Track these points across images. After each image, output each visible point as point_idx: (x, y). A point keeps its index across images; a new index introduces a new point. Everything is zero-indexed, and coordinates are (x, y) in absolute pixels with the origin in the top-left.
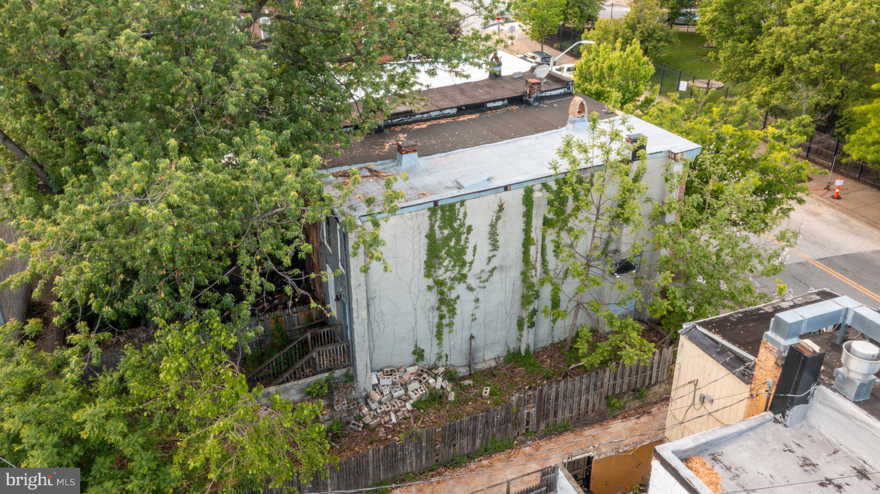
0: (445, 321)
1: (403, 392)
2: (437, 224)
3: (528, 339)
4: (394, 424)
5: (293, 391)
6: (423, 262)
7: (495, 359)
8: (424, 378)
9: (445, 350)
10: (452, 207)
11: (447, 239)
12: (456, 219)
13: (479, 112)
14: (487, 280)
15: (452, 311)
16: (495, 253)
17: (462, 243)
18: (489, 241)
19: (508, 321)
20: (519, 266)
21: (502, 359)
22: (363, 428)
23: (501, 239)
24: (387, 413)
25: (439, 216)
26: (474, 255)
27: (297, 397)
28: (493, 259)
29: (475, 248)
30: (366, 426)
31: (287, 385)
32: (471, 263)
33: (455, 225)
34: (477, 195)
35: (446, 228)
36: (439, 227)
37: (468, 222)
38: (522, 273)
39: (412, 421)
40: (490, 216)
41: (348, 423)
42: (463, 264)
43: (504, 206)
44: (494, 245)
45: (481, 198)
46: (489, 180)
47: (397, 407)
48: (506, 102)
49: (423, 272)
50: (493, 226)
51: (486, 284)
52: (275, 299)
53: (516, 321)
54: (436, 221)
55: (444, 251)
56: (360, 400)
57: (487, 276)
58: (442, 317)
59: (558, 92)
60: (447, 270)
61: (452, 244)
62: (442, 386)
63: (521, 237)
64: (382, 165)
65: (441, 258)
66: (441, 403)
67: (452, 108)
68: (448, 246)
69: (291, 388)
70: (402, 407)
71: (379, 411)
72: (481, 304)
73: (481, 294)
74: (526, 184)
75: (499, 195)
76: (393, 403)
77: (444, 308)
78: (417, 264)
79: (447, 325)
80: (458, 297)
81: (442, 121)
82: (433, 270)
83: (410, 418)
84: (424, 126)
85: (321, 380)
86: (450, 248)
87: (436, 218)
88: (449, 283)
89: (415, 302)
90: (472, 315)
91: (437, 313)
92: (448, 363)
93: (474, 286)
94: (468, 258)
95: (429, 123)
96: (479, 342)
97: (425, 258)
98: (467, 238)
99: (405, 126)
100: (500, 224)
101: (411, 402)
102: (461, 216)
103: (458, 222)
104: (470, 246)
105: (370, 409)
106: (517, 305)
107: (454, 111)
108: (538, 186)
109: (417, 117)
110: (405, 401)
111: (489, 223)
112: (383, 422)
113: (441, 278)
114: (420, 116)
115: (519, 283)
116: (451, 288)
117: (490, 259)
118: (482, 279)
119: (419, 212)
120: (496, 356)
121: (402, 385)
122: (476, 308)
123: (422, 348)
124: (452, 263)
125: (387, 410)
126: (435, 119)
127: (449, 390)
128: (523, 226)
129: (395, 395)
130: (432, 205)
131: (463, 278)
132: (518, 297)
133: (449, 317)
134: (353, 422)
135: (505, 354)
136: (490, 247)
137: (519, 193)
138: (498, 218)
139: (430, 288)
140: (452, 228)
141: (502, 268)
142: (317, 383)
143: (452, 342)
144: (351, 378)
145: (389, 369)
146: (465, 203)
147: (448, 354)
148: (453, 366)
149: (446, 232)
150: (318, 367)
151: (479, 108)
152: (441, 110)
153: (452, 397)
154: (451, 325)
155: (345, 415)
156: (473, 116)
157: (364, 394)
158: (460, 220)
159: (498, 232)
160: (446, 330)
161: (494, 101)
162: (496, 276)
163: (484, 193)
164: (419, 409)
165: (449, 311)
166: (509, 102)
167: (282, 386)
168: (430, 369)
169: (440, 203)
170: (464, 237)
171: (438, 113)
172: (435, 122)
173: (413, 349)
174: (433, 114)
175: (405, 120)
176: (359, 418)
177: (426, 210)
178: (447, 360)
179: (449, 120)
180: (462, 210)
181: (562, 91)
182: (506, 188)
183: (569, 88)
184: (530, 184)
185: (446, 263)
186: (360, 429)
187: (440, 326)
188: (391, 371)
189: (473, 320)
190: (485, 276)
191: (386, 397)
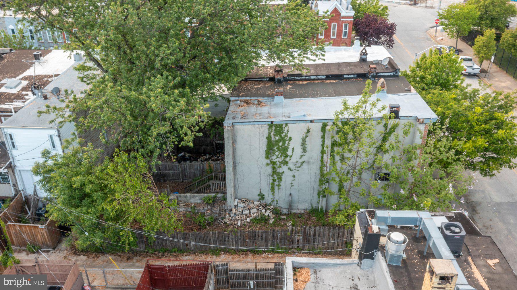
0: (276, 183)
1: (248, 212)
2: (272, 133)
3: (322, 203)
4: (238, 226)
5: (197, 198)
6: (264, 151)
7: (304, 209)
8: (260, 209)
9: (276, 198)
10: (280, 126)
11: (278, 142)
12: (283, 133)
13: (339, 79)
14: (299, 167)
15: (280, 179)
16: (305, 154)
17: (286, 145)
18: (301, 147)
19: (312, 192)
20: (319, 164)
21: (308, 210)
22: (224, 224)
23: (308, 147)
24: (237, 220)
25: (273, 129)
26: (293, 153)
27: (199, 201)
28: (304, 157)
29: (293, 149)
30: (225, 223)
31: (195, 194)
32: (291, 156)
33: (283, 135)
34: (295, 122)
35: (277, 136)
36: (274, 135)
37: (289, 135)
38: (320, 167)
39: (247, 227)
40: (302, 134)
41: (218, 219)
42: (287, 156)
43: (310, 130)
44: (304, 150)
45: (297, 124)
46: (304, 115)
47: (243, 219)
48: (356, 76)
49: (264, 155)
50: (304, 140)
51: (299, 169)
52: (220, 156)
53: (317, 192)
54: (272, 131)
55: (276, 147)
56: (227, 211)
57: (300, 165)
58: (274, 180)
59: (389, 74)
60: (277, 157)
61: (281, 144)
62: (268, 215)
63: (320, 148)
64: (266, 99)
65: (274, 150)
66: (265, 223)
67: (323, 75)
68: (278, 145)
69: (197, 196)
70: (245, 219)
71: (234, 218)
72: (296, 179)
73: (296, 174)
74: (323, 121)
75: (307, 124)
76: (242, 216)
77: (275, 176)
78: (261, 151)
79: (277, 185)
80: (283, 172)
81: (316, 82)
82: (270, 155)
83: (247, 225)
84: (305, 83)
85: (210, 196)
86: (279, 146)
87: (272, 130)
88: (278, 164)
89: (260, 170)
90: (291, 183)
91: (272, 178)
92: (278, 205)
93: (292, 168)
94: (289, 153)
95: (308, 82)
96: (295, 198)
97: (266, 149)
98: (288, 143)
99: (295, 82)
100: (307, 139)
101: (251, 218)
102: (286, 131)
103: (284, 134)
104: (291, 147)
105: (230, 216)
106: (318, 183)
107: (324, 77)
108: (330, 123)
109: (303, 77)
110: (248, 217)
111: (302, 137)
112: (233, 224)
113: (274, 161)
114: (305, 77)
115: (318, 172)
116: (280, 167)
117: (301, 156)
118: (297, 166)
119: (263, 125)
120: (305, 208)
121: (248, 209)
122: (293, 180)
123: (264, 193)
124: (280, 154)
125: (238, 218)
126: (313, 80)
127: (272, 217)
128: (322, 143)
129: (244, 212)
130: (270, 123)
131: (286, 163)
132: (318, 180)
133: (278, 182)
134: (220, 219)
135: (310, 208)
136: (302, 150)
137: (320, 125)
138: (307, 136)
139: (268, 164)
140: (281, 136)
141: (308, 162)
142: (208, 197)
143: (280, 195)
144: (225, 199)
145: (244, 200)
146: (288, 125)
147: (278, 200)
148: (280, 207)
149: (277, 138)
150: (212, 190)
151: (339, 77)
152: (316, 76)
153: (271, 221)
154: (279, 185)
155: (218, 215)
156: (334, 81)
157: (229, 208)
158: (285, 133)
159: (306, 143)
160: (276, 188)
161: (349, 75)
162: (305, 166)
163: (299, 122)
164: (253, 223)
165: (278, 178)
166: (357, 76)
167: (193, 194)
168: (266, 205)
169: (274, 123)
170: (287, 142)
171: (315, 77)
172: (312, 82)
173: (259, 193)
174: (312, 77)
175: (296, 78)
176: (223, 218)
177: (267, 125)
178: (277, 203)
179: (320, 81)
180: (286, 128)
181: (392, 74)
182: (311, 121)
183: (397, 73)
184: (326, 121)
185: (277, 153)
186: (222, 224)
187: (273, 184)
188: (246, 201)
189: (291, 186)
190: (298, 165)
191: (239, 212)
